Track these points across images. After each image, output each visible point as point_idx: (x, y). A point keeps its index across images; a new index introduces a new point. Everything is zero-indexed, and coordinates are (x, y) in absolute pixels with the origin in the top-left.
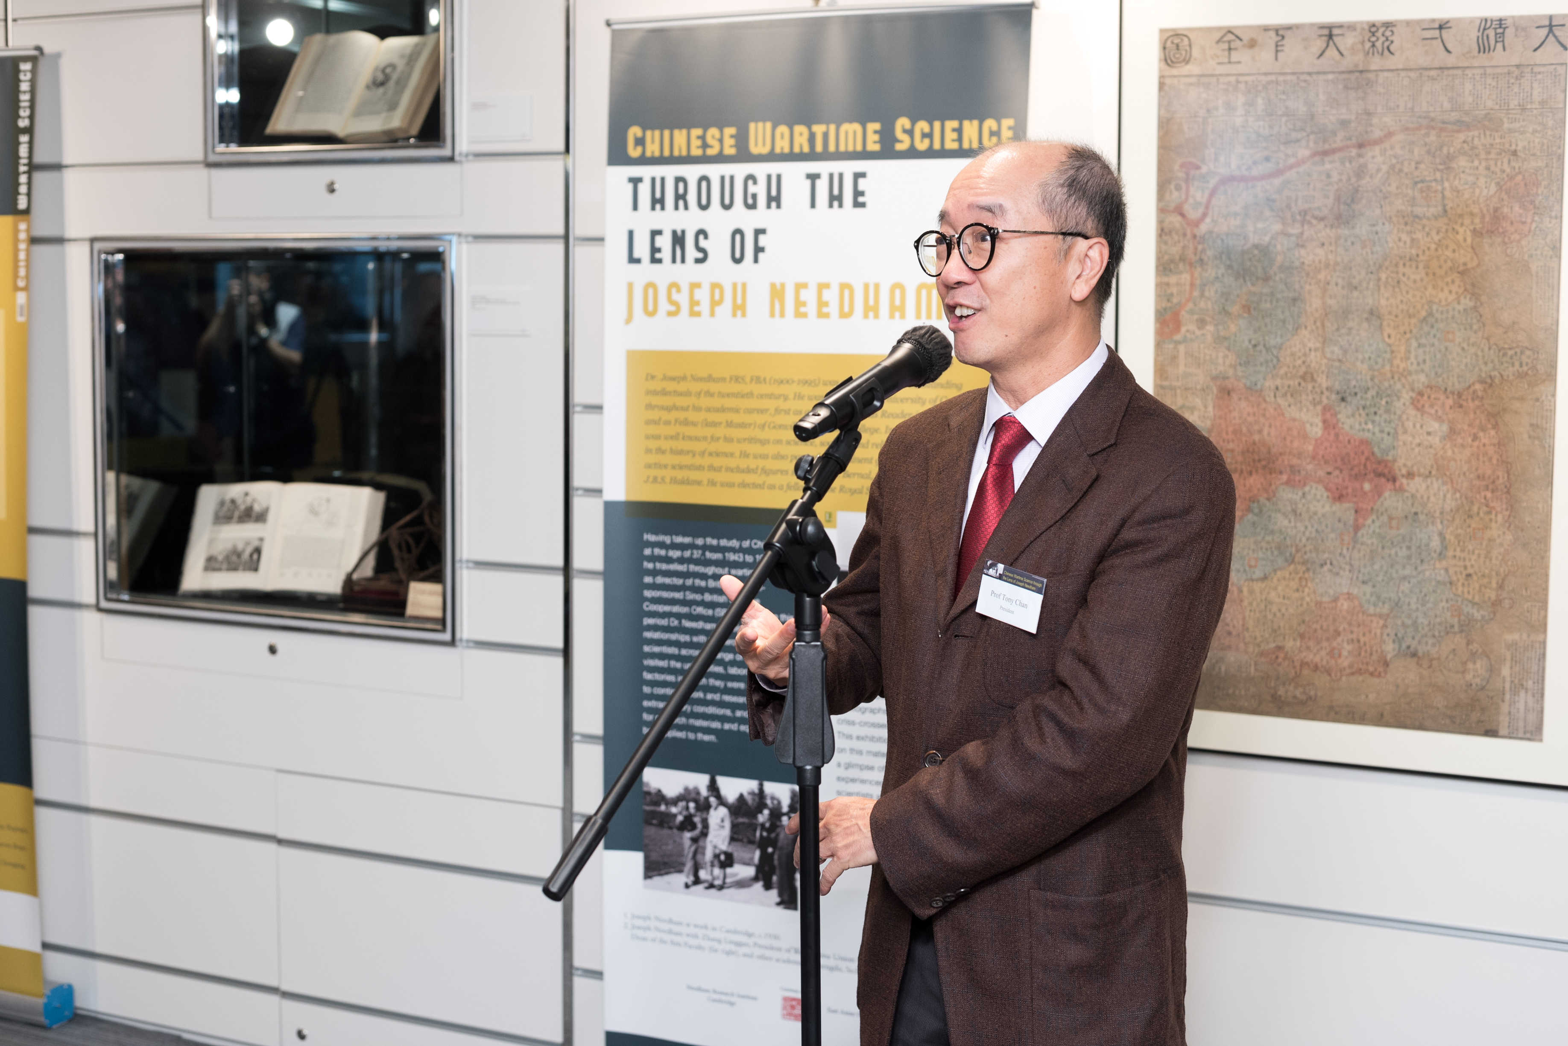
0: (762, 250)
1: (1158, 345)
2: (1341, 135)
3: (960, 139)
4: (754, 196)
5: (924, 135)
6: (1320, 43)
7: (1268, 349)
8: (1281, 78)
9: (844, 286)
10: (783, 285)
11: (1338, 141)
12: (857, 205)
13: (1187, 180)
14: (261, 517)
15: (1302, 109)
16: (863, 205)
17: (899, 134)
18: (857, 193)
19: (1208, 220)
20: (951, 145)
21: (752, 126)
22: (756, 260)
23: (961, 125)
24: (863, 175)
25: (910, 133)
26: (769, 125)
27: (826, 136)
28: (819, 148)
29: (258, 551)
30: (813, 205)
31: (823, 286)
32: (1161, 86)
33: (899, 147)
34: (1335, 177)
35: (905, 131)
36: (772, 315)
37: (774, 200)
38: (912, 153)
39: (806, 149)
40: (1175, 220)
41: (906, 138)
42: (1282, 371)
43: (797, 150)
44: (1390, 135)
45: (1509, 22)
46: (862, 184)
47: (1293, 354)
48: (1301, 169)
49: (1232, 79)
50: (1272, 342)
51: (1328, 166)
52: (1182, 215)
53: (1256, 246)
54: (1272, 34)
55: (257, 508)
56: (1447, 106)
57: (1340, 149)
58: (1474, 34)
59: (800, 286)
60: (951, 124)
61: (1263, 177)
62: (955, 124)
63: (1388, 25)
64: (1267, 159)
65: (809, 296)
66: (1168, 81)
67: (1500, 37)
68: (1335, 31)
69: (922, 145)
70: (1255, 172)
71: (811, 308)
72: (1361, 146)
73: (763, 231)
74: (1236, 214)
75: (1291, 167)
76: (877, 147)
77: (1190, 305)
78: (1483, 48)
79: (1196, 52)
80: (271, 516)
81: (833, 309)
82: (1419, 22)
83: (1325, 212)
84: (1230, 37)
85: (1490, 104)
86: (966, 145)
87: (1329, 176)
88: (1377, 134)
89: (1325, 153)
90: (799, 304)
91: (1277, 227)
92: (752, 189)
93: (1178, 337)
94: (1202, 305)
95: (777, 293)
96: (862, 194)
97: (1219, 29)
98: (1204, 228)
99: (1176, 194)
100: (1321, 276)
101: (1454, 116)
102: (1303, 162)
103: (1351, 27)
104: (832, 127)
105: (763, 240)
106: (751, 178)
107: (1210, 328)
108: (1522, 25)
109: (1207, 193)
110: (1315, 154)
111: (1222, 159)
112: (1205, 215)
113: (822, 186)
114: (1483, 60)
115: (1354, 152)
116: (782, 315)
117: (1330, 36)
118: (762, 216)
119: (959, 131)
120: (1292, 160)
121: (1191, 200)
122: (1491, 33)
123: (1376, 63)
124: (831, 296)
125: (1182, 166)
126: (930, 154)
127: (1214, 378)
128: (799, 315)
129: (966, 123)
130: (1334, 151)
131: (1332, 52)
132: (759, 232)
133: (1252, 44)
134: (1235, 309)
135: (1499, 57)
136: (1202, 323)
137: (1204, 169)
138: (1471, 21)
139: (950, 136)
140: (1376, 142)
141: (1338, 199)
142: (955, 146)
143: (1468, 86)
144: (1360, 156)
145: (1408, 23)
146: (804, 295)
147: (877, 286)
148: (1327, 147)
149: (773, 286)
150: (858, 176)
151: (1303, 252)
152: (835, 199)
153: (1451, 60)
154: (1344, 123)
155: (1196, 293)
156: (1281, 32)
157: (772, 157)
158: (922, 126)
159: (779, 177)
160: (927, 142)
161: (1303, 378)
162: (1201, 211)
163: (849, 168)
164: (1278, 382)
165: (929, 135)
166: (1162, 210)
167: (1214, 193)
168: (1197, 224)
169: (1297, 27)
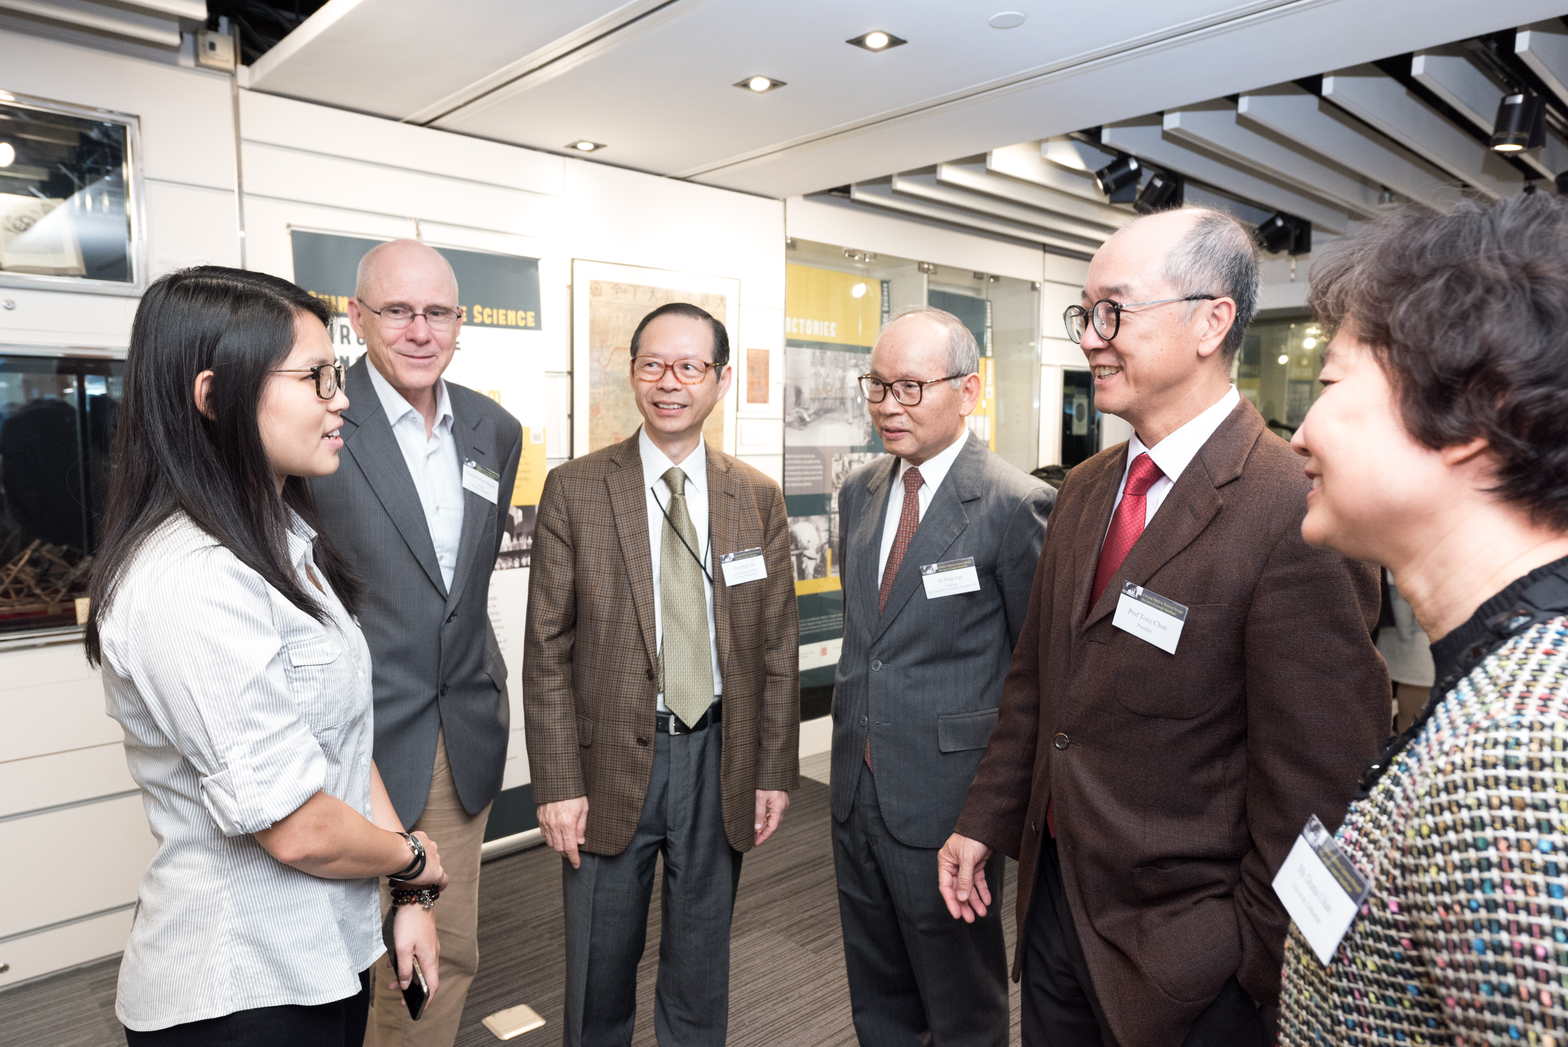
1: (591, 420)
3: (506, 320)
5: (489, 316)
6: (650, 295)
8: (636, 307)
13: (602, 348)
17: (476, 314)
19: (609, 366)
20: (502, 322)
23: (507, 313)
25: (482, 314)
32: (591, 305)
33: (476, 320)
35: (478, 312)
38: (482, 324)
40: (596, 365)
41: (480, 316)
45: (710, 296)
52: (599, 362)
54: (633, 288)
60: (502, 312)
62: (504, 312)
66: (593, 303)
68: (655, 290)
69: (488, 321)
74: (620, 364)
77: (602, 402)
79: (603, 292)
84: (617, 287)
86: (509, 323)
93: (599, 416)
94: (607, 402)
97: (613, 283)
98: (609, 368)
99: (597, 354)
107: (611, 412)
108: (714, 297)
109: (609, 354)
111: (616, 340)
112: (608, 363)
119: (506, 315)
121: (603, 357)
122: (705, 299)
125: (600, 341)
126: (492, 325)
127: (613, 434)
129: (509, 312)
131: (654, 298)
133: (625, 291)
134: (620, 404)
136: (608, 410)
137: (608, 343)
139: (502, 318)
142: (504, 322)
155: (604, 397)
156: (636, 288)
158: (487, 311)
160: (490, 319)
162: (607, 361)
165: (491, 316)
166: (591, 360)
167: (612, 354)
168: (605, 367)
169: (642, 286)
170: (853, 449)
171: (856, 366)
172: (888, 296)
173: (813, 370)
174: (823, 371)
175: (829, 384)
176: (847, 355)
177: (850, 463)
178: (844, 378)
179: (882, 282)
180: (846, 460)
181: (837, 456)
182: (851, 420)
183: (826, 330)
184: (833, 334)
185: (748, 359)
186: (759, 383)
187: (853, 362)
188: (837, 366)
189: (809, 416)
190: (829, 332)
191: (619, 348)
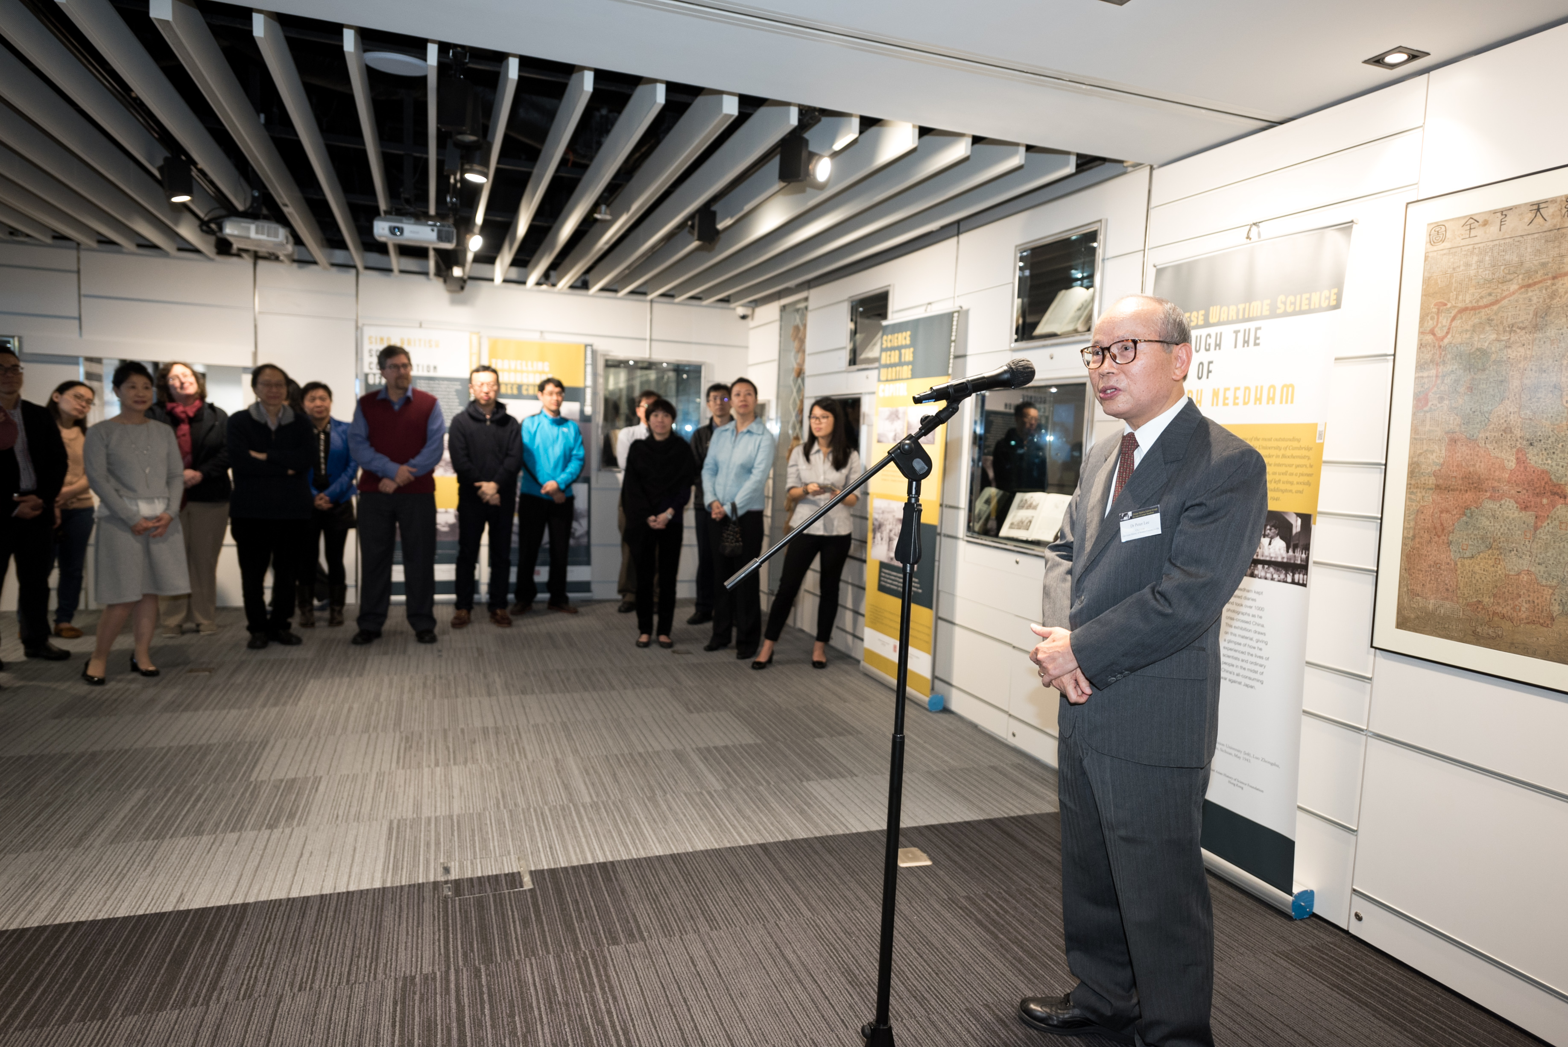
0: (1211, 372)
1: (1414, 414)
2: (1540, 273)
3: (1309, 304)
4: (1209, 345)
5: (1291, 304)
6: (1532, 215)
7: (1482, 413)
8: (1503, 242)
10: (1218, 390)
11: (1539, 277)
12: (1256, 344)
13: (1438, 313)
14: (1035, 508)
15: (1515, 259)
16: (1258, 344)
17: (1279, 305)
18: (1256, 338)
19: (1449, 336)
20: (1305, 307)
21: (1211, 308)
22: (1207, 378)
23: (1311, 295)
24: (1260, 328)
25: (1285, 303)
26: (1218, 307)
27: (1244, 309)
28: (1240, 316)
29: (1030, 522)
30: (1235, 347)
31: (1237, 389)
32: (1426, 258)
33: (1278, 312)
34: (1535, 300)
35: (1282, 303)
36: (1213, 405)
37: (1218, 346)
38: (1285, 314)
39: (1235, 318)
40: (1430, 338)
41: (1282, 307)
42: (1491, 428)
43: (1230, 319)
46: (1259, 334)
47: (1498, 416)
48: (1512, 298)
49: (1470, 247)
50: (1486, 409)
51: (1530, 294)
52: (1434, 334)
53: (1478, 349)
54: (1499, 215)
55: (1034, 504)
57: (1540, 282)
59: (1226, 389)
61: (1486, 306)
64: (1490, 294)
65: (1230, 394)
66: (1430, 255)
68: (1542, 206)
69: (1290, 309)
70: (1481, 304)
71: (1230, 401)
72: (1554, 278)
74: (1467, 331)
75: (1504, 298)
76: (1268, 313)
77: (1435, 389)
79: (1449, 235)
80: (1039, 508)
83: (1527, 323)
84: (1471, 221)
86: (1311, 309)
87: (1530, 300)
89: (1529, 286)
91: (1494, 336)
92: (1209, 341)
93: (1426, 409)
94: (1442, 388)
95: (1216, 394)
96: (1258, 338)
97: (1465, 217)
98: (1446, 341)
99: (1431, 322)
100: (1521, 365)
102: (1514, 293)
103: (1553, 201)
104: (1247, 305)
105: (1211, 367)
106: (1209, 335)
107: (1446, 402)
109: (1450, 319)
110: (1521, 288)
111: (1460, 297)
112: (1447, 333)
113: (1240, 337)
115: (1549, 282)
116: (1217, 405)
117: (1538, 210)
118: (1212, 355)
119: (1309, 299)
120: (1505, 293)
121: (1440, 325)
124: (1241, 395)
125: (1435, 305)
126: (1294, 313)
127: (1447, 433)
128: (1225, 404)
129: (1314, 294)
130: (1535, 284)
131: (1539, 219)
132: (1210, 363)
133: (1487, 223)
134: (1462, 390)
136: (1441, 399)
137: (1449, 305)
139: (1305, 302)
141: (1536, 314)
142: (1307, 307)
144: (1553, 284)
146: (1228, 394)
147: (1262, 387)
148: (1530, 281)
149: (1214, 390)
150: (1257, 329)
151: (1509, 351)
152: (1246, 342)
154: (1544, 265)
155: (1439, 382)
156: (1504, 213)
157: (1218, 323)
158: (1291, 298)
159: (1221, 334)
161: (1505, 431)
162: (1445, 331)
163: (1252, 325)
164: (1488, 434)
165: (1294, 304)
166: (1422, 333)
167: (1454, 319)
168: (1442, 339)
169: (1516, 207)
191: (1465, 309)
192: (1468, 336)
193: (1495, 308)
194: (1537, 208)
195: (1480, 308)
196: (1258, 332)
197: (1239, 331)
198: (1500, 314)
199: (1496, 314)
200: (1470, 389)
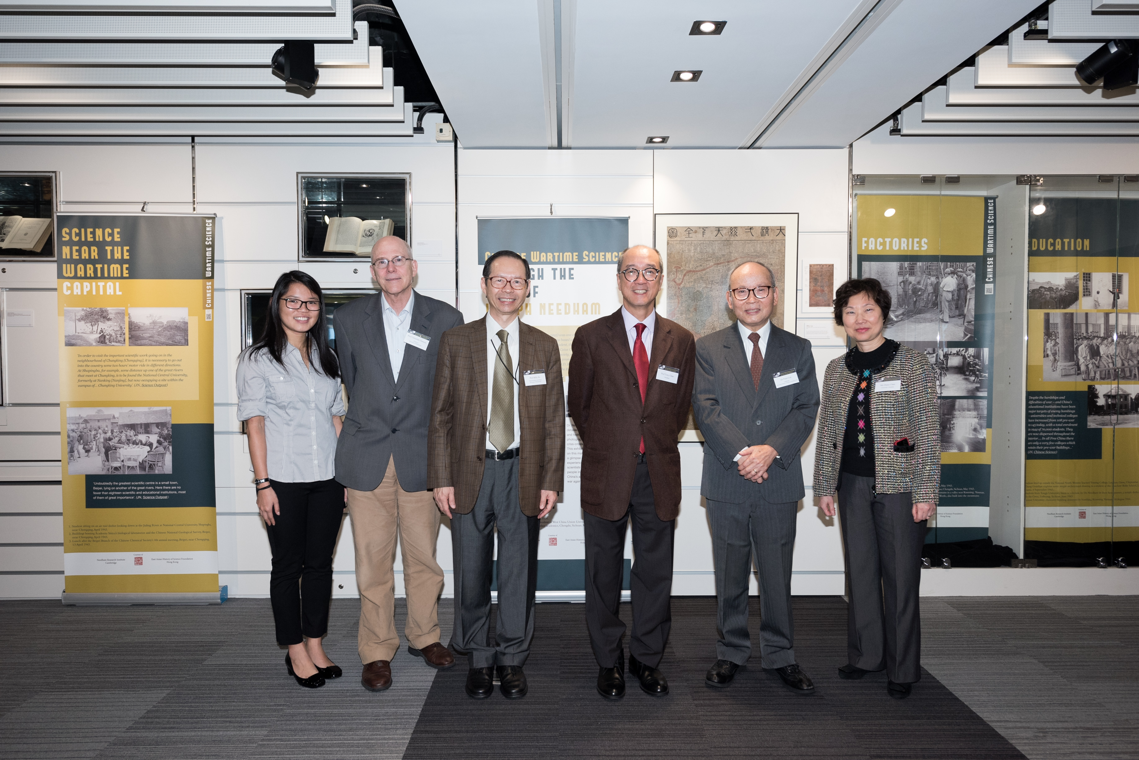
0: (537, 293)
2: (722, 259)
3: (605, 258)
5: (593, 257)
6: (716, 232)
7: (702, 321)
8: (705, 242)
9: (566, 304)
10: (544, 304)
11: (722, 260)
12: (570, 278)
13: (676, 272)
15: (711, 251)
16: (573, 278)
17: (584, 256)
18: (571, 275)
19: (683, 283)
21: (532, 253)
22: (534, 296)
23: (605, 254)
24: (573, 269)
25: (588, 256)
26: (538, 253)
27: (559, 256)
28: (556, 260)
30: (555, 278)
31: (559, 304)
32: (668, 243)
33: (584, 260)
34: (721, 271)
35: (586, 255)
36: (541, 314)
37: (541, 277)
38: (589, 262)
39: (552, 260)
41: (587, 258)
42: (706, 328)
43: (548, 260)
44: (737, 259)
45: (769, 228)
46: (572, 272)
47: (709, 322)
48: (711, 269)
49: (690, 242)
50: (703, 319)
51: (719, 268)
52: (675, 282)
53: (698, 291)
54: (702, 229)
56: (753, 251)
57: (723, 263)
58: (760, 231)
59: (550, 305)
60: (602, 254)
61: (699, 271)
62: (603, 253)
63: (736, 228)
64: (701, 266)
65: (554, 308)
66: (670, 242)
67: (767, 232)
68: (720, 229)
69: (592, 260)
70: (697, 270)
71: (555, 311)
73: (537, 287)
74: (692, 282)
75: (708, 268)
76: (577, 260)
77: (678, 309)
78: (762, 235)
79: (678, 234)
81: (563, 311)
82: (744, 227)
84: (689, 230)
85: (765, 251)
86: (607, 260)
87: (719, 271)
88: (733, 259)
89: (718, 264)
90: (550, 310)
91: (704, 285)
94: (682, 308)
95: (542, 306)
96: (572, 275)
97: (686, 227)
98: (682, 286)
99: (673, 276)
100: (718, 300)
101: (755, 254)
102: (712, 266)
103: (725, 228)
104: (561, 254)
105: (537, 290)
108: (773, 229)
109: (683, 275)
110: (715, 264)
111: (687, 265)
112: (682, 282)
113: (558, 273)
114: (762, 238)
115: (727, 263)
116: (544, 314)
117: (719, 230)
118: (537, 282)
119: (605, 256)
120: (708, 266)
121: (678, 278)
122: (765, 231)
123: (732, 238)
124: (562, 307)
125: (675, 267)
126: (595, 263)
128: (550, 314)
129: (607, 253)
130: (721, 263)
131: (719, 235)
133: (696, 232)
134: (692, 310)
135: (767, 237)
137: (682, 268)
138: (759, 227)
139: (602, 257)
140: (733, 261)
141: (722, 277)
142: (603, 260)
143: (759, 245)
144: (728, 265)
145: (741, 227)
146: (552, 307)
148: (718, 262)
149: (541, 304)
150: (570, 269)
152: (563, 276)
153: (754, 238)
154: (723, 255)
155: (680, 305)
156: (704, 229)
157: (539, 263)
158: (592, 254)
159: (542, 269)
160: (594, 259)
161: (712, 329)
162: (681, 280)
163: (567, 267)
164: (705, 331)
165: (595, 257)
166: (669, 281)
167: (685, 275)
168: (680, 284)
169: (709, 227)
170: (951, 344)
171: (953, 273)
172: (995, 210)
173: (901, 279)
174: (912, 279)
175: (920, 289)
176: (942, 265)
177: (946, 356)
178: (938, 284)
179: (986, 199)
180: (941, 353)
181: (930, 350)
182: (946, 319)
183: (916, 245)
184: (925, 248)
185: (811, 272)
186: (823, 291)
187: (948, 270)
188: (930, 275)
189: (897, 317)
190: (920, 246)
191: (690, 271)
192: (692, 284)
193: (704, 272)
194: (719, 229)
195: (697, 271)
196: (572, 271)
197: (556, 269)
198: (707, 275)
199: (705, 275)
200: (695, 309)
